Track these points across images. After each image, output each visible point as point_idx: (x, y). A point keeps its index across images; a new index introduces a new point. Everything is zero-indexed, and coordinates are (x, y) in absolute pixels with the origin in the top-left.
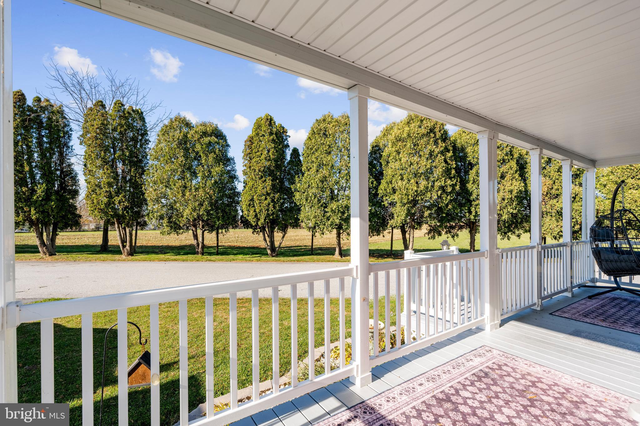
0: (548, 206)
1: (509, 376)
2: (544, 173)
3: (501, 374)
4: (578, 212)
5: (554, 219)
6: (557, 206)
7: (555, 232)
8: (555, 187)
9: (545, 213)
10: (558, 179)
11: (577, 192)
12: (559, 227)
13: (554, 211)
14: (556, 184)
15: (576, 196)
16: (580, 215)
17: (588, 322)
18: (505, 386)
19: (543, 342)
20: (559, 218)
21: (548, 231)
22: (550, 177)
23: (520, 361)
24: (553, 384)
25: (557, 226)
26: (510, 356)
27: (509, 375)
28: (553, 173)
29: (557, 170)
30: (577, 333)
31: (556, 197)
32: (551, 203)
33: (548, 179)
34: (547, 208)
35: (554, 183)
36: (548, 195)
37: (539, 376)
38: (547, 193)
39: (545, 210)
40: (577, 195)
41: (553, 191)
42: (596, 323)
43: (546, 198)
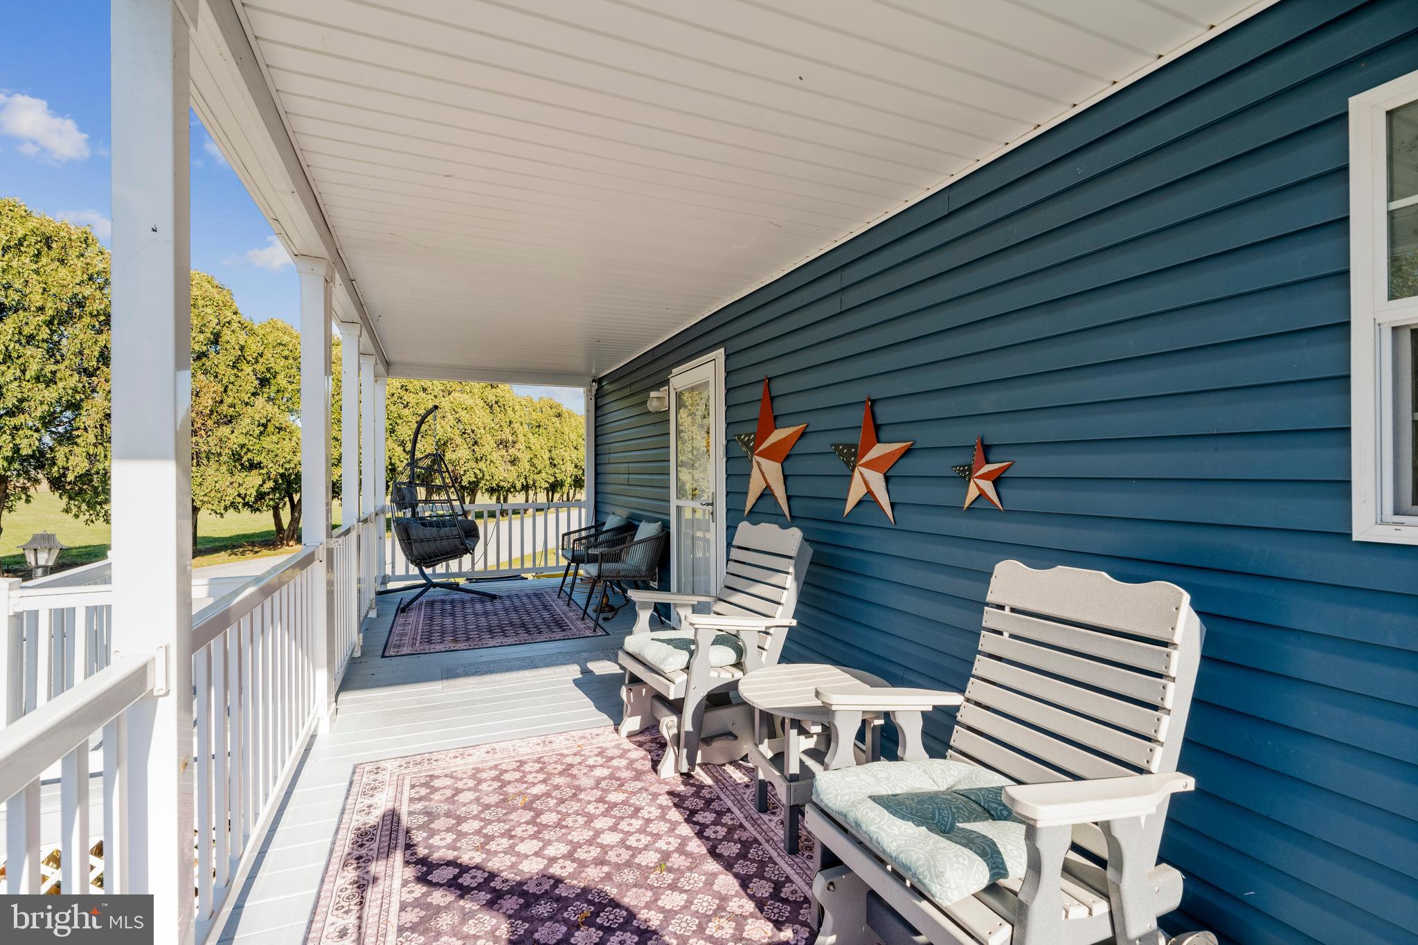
0: (213, 441)
1: (461, 792)
2: (203, 365)
3: (445, 797)
4: (272, 455)
5: (224, 468)
6: (231, 441)
7: (227, 498)
8: (228, 401)
9: (203, 455)
10: (233, 383)
11: (270, 415)
12: (236, 485)
13: (227, 451)
14: (230, 393)
15: (267, 421)
16: (275, 460)
17: (443, 650)
18: (476, 812)
19: (429, 708)
20: (235, 466)
21: (212, 494)
22: (216, 377)
23: (442, 756)
24: (518, 764)
25: (231, 484)
26: (418, 759)
27: (458, 792)
28: (224, 368)
29: (231, 364)
30: (450, 674)
31: (230, 422)
32: (219, 434)
33: (212, 379)
34: (211, 444)
35: (225, 391)
36: (213, 417)
37: (492, 764)
38: (212, 411)
39: (206, 448)
40: (269, 421)
41: (224, 408)
42: (452, 648)
43: (210, 423)
